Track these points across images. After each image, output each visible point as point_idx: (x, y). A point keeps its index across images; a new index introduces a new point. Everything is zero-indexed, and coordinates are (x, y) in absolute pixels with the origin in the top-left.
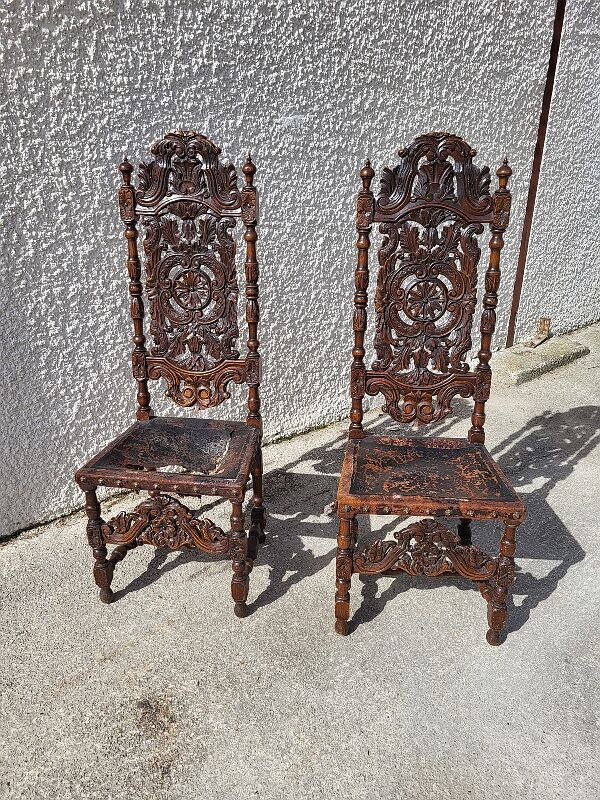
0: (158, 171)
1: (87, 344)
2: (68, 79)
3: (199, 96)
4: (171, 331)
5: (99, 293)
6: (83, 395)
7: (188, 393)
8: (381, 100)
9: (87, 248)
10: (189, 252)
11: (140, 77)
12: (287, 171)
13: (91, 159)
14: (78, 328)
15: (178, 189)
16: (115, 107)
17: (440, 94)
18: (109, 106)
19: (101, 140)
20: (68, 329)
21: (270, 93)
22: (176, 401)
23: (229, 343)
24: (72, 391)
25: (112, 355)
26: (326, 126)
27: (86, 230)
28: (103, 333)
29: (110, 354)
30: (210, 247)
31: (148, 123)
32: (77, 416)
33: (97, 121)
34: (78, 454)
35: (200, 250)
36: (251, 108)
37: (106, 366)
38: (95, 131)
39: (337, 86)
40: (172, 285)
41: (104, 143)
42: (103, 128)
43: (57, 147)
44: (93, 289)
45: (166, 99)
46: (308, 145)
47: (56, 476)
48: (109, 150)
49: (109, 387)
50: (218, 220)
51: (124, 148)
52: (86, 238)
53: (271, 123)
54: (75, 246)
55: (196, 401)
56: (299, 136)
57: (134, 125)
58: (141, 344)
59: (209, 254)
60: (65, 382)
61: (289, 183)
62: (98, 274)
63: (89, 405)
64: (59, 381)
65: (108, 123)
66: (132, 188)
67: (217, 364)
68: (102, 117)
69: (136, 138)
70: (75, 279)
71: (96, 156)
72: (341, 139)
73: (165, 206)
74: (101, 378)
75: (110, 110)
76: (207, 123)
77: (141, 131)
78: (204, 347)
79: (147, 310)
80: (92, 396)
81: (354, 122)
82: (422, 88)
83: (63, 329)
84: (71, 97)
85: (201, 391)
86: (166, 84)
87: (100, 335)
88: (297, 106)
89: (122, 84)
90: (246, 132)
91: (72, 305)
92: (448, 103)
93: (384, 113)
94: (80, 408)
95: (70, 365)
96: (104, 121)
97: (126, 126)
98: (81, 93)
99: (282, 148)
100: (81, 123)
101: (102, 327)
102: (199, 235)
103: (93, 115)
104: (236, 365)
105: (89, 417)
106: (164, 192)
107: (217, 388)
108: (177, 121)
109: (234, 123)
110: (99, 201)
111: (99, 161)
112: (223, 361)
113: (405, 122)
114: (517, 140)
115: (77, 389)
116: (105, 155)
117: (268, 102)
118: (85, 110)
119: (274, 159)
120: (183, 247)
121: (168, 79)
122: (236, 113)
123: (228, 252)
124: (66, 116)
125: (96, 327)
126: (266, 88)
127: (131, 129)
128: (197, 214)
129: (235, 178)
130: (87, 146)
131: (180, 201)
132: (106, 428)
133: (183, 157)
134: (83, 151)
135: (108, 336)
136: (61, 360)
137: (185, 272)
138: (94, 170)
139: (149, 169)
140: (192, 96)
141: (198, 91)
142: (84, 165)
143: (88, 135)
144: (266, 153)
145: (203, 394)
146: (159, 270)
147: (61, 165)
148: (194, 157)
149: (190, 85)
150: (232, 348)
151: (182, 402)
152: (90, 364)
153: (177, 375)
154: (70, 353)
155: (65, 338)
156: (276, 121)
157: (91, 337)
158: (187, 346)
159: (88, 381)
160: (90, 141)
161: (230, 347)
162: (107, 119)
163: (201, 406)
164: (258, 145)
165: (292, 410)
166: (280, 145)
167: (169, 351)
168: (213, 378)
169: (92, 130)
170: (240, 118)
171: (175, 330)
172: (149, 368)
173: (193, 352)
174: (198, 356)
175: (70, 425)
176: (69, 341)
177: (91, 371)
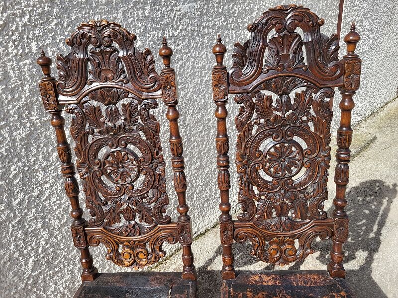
0: (76, 62)
1: (34, 210)
5: (40, 167)
6: (36, 251)
7: (127, 256)
9: (23, 133)
10: (115, 134)
12: (187, 46)
13: (17, 54)
14: (24, 199)
15: (98, 76)
16: (34, 6)
19: (25, 36)
20: (14, 203)
22: (117, 263)
23: (161, 210)
24: (25, 252)
25: (59, 213)
26: (213, 10)
27: (20, 116)
28: (49, 198)
29: (57, 212)
30: (134, 128)
31: (68, 18)
32: (33, 270)
33: (18, 19)
35: (125, 132)
37: (55, 223)
38: (17, 29)
40: (102, 165)
41: (28, 38)
42: (25, 25)
44: (35, 164)
46: (200, 25)
48: (34, 44)
49: (59, 238)
50: (140, 103)
51: (48, 42)
52: (21, 123)
53: (172, 10)
54: (11, 132)
55: (135, 261)
56: (194, 19)
57: (56, 21)
58: (79, 217)
59: (134, 135)
60: (17, 246)
61: (189, 55)
62: (38, 152)
63: (43, 257)
64: (12, 247)
65: (30, 20)
66: (53, 79)
67: (150, 229)
68: (22, 15)
69: (59, 32)
70: (16, 160)
71: (21, 51)
72: (223, 19)
73: (87, 94)
74: (51, 234)
75: (30, 9)
76: (121, 14)
77: (62, 25)
78: (137, 215)
79: (81, 188)
80: (44, 250)
81: (231, 6)
83: (9, 205)
85: (138, 253)
87: (46, 200)
90: (153, 19)
91: (15, 182)
94: (35, 263)
95: (20, 232)
96: (25, 19)
97: (47, 21)
99: (181, 30)
101: (47, 193)
102: (123, 118)
103: (13, 14)
104: (168, 229)
105: (45, 266)
106: (84, 82)
107: (153, 249)
108: (95, 14)
109: (143, 13)
110: (30, 90)
111: (25, 55)
112: (156, 225)
113: (264, 3)
114: (329, 11)
115: (30, 248)
116: (30, 49)
119: (176, 38)
120: (108, 130)
123: (153, 131)
125: (41, 194)
127: (53, 24)
128: (118, 99)
129: (152, 62)
131: (101, 88)
132: (61, 270)
133: (99, 47)
134: (7, 48)
135: (53, 199)
136: (11, 230)
137: (113, 152)
138: (21, 63)
139: (66, 61)
142: (10, 60)
143: (11, 33)
144: (171, 35)
145: (141, 255)
146: (88, 152)
148: (110, 46)
150: (164, 214)
151: (121, 263)
152: (40, 225)
153: (115, 241)
154: (19, 222)
155: (12, 210)
156: (176, 8)
157: (37, 204)
158: (122, 215)
159: (40, 239)
160: (14, 38)
161: (161, 213)
162: (27, 17)
163: (140, 265)
164: (163, 29)
165: (204, 214)
166: (181, 27)
167: (105, 221)
168: (148, 241)
169: (14, 28)
170: (148, 8)
171: (109, 203)
172: (88, 237)
173: (128, 219)
174: (133, 223)
175: (28, 278)
176: (17, 213)
177: (41, 230)
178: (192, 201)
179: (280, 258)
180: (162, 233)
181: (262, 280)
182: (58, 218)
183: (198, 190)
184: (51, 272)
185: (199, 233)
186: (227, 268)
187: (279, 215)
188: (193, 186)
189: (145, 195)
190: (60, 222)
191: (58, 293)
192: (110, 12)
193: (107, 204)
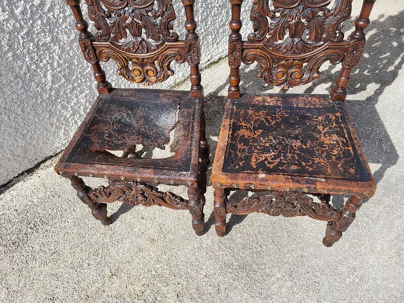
1: (39, 22)
4: (109, 17)
6: (52, 66)
7: (137, 73)
14: (25, 9)
20: (17, 12)
22: (128, 79)
23: (168, 26)
24: (41, 64)
25: (66, 27)
28: (51, 9)
29: (64, 27)
32: (53, 82)
34: (63, 107)
37: (64, 38)
47: (52, 125)
49: (71, 54)
55: (145, 78)
58: (84, 29)
60: (32, 58)
63: (60, 72)
64: (27, 59)
67: (158, 47)
74: (62, 49)
78: (143, 30)
80: (59, 65)
83: (12, 12)
85: (147, 70)
87: (49, 11)
94: (53, 76)
95: (31, 44)
104: (176, 47)
105: (63, 80)
107: (162, 67)
112: (163, 43)
115: (45, 62)
132: (79, 85)
135: (57, 12)
136: (21, 41)
145: (150, 73)
150: (171, 31)
151: (133, 80)
152: (49, 39)
153: (123, 57)
154: (27, 34)
155: (17, 21)
157: (41, 15)
158: (127, 31)
159: (52, 53)
161: (168, 30)
163: (150, 83)
165: (218, 40)
167: (112, 35)
168: (157, 59)
171: (113, 15)
172: (98, 52)
173: (135, 35)
174: (140, 39)
175: (50, 89)
176: (23, 23)
177: (52, 45)
178: (206, 25)
179: (286, 81)
180: (169, 52)
181: (264, 101)
182: (66, 33)
183: (213, 13)
184: (71, 86)
185: (212, 61)
186: (233, 89)
187: (292, 36)
188: (207, 8)
189: (150, 8)
190: (69, 37)
191: (80, 106)
193: (110, 16)
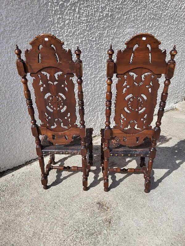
2: (70, 18)
3: (105, 23)
8: (155, 24)
11: (89, 18)
13: (75, 43)
16: (82, 27)
17: (171, 22)
18: (81, 27)
19: (78, 37)
21: (124, 22)
26: (139, 32)
31: (91, 32)
36: (118, 26)
38: (77, 34)
39: (143, 19)
42: (79, 33)
43: (66, 39)
45: (96, 24)
51: (84, 39)
53: (124, 31)
56: (131, 35)
57: (87, 32)
69: (87, 36)
75: (81, 28)
76: (106, 31)
77: (88, 34)
81: (147, 31)
82: (166, 20)
84: (71, 24)
86: (96, 20)
88: (131, 26)
89: (85, 20)
90: (117, 34)
92: (173, 25)
93: (155, 28)
96: (79, 31)
97: (85, 32)
98: (73, 23)
100: (73, 32)
108: (98, 31)
109: (114, 31)
111: (77, 43)
113: (161, 30)
116: (79, 41)
117: (124, 25)
118: (74, 28)
121: (97, 18)
122: (115, 28)
124: (69, 30)
126: (123, 21)
130: (74, 39)
138: (75, 46)
140: (103, 23)
141: (104, 22)
142: (73, 45)
144: (122, 41)
147: (67, 44)
149: (103, 20)
156: (125, 30)
160: (75, 37)
162: (80, 30)
164: (120, 38)
166: (126, 38)
169: (76, 34)
170: (116, 30)
192: (103, 30)
